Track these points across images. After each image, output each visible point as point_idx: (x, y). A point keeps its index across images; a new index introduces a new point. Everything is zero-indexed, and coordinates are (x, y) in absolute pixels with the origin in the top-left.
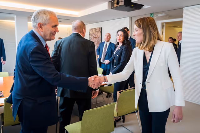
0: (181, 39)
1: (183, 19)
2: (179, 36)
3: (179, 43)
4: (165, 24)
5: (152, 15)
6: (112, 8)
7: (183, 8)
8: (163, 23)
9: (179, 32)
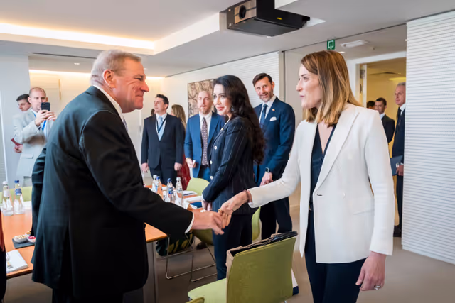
0: (404, 102)
1: (408, 55)
2: (399, 93)
3: (399, 111)
4: (365, 68)
5: (331, 43)
6: (229, 28)
7: (406, 24)
8: (361, 65)
9: (399, 85)
